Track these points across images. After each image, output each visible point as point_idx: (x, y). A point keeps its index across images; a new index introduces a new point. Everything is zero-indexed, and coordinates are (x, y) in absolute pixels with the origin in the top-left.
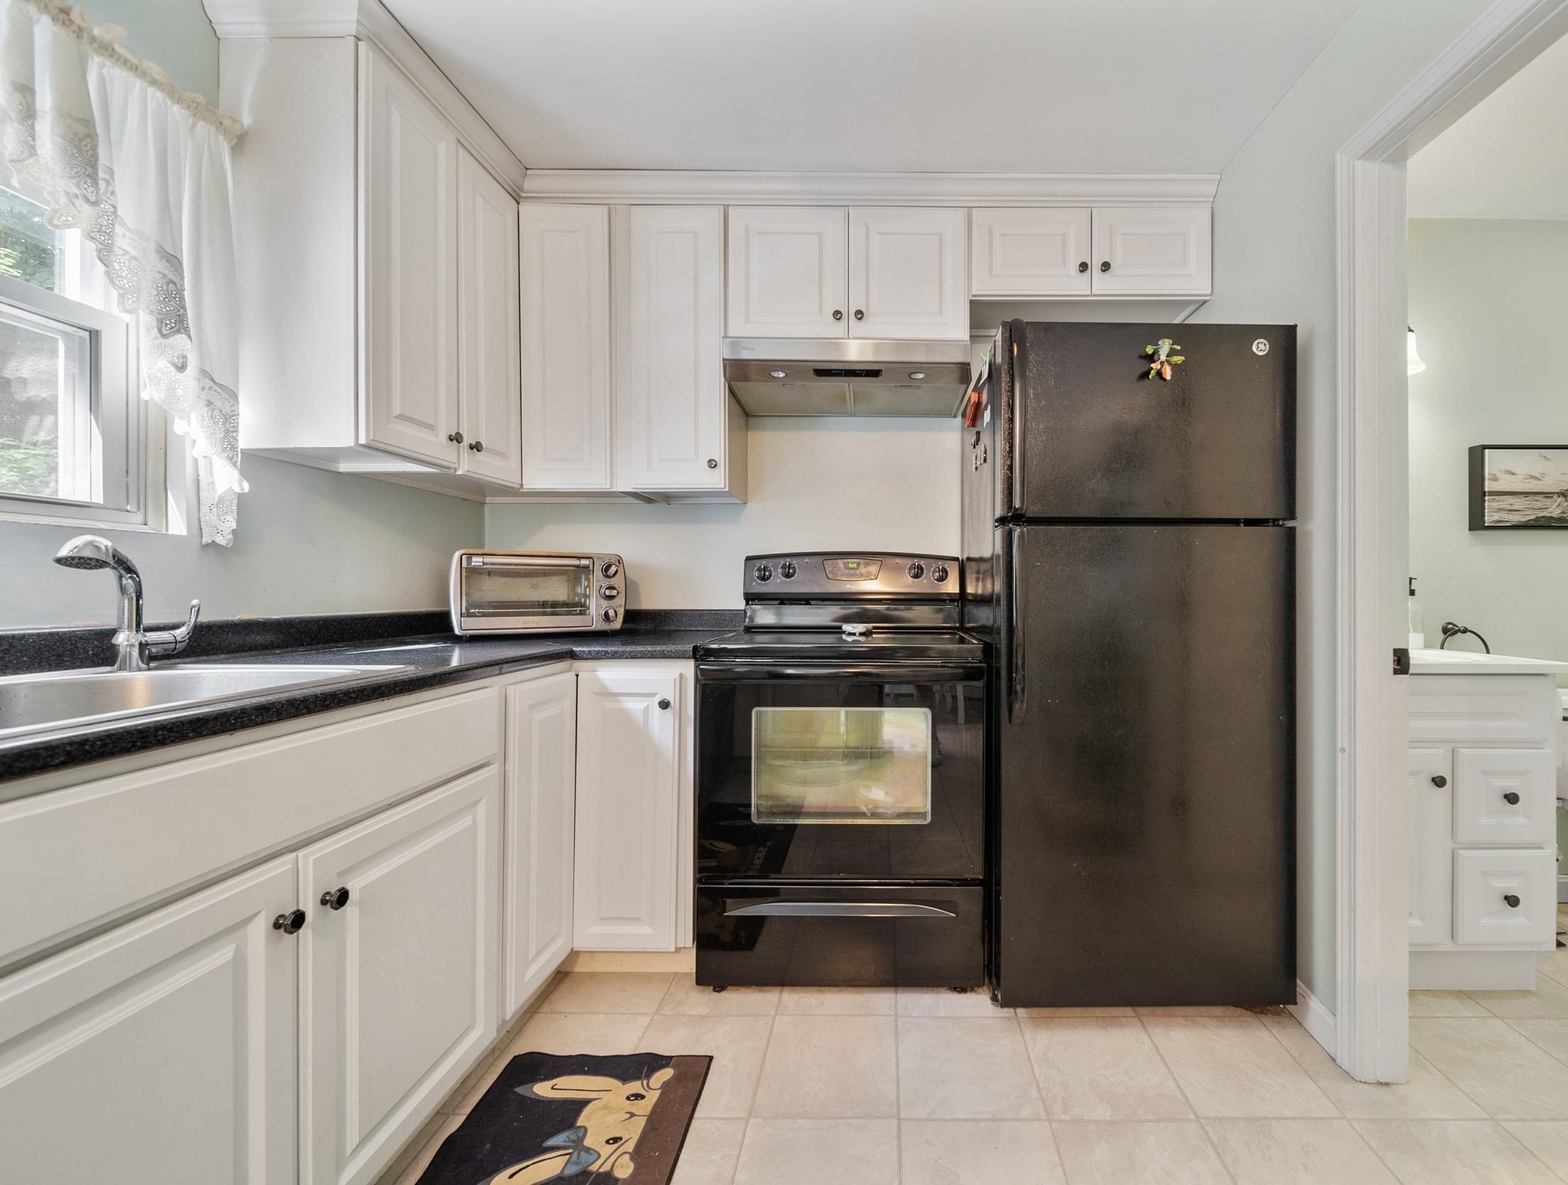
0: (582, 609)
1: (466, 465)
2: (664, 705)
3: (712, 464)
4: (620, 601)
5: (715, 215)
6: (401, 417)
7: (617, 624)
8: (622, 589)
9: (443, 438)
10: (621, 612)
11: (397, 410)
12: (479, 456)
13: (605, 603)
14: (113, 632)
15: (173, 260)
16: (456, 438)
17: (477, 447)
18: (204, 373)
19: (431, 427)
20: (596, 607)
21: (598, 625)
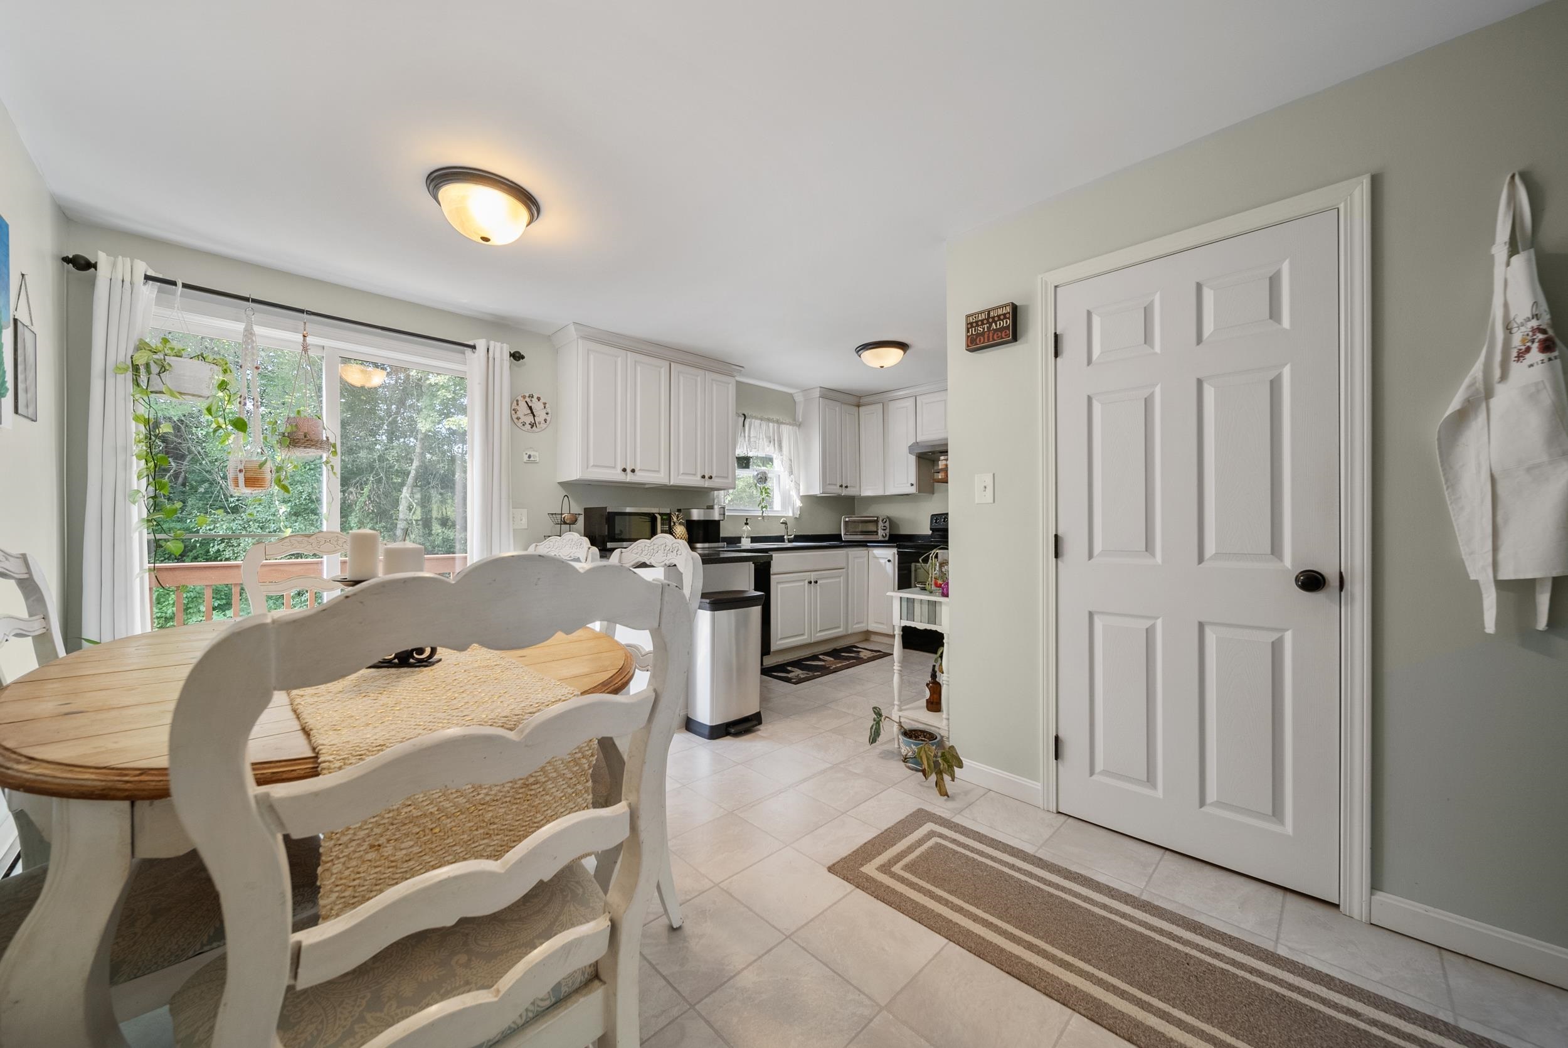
0: (876, 533)
1: (844, 492)
2: (889, 561)
3: (912, 485)
4: (888, 531)
5: (913, 399)
6: (829, 484)
7: (887, 539)
8: (888, 527)
9: (838, 486)
10: (888, 534)
11: (828, 483)
12: (848, 489)
13: (883, 531)
14: (784, 536)
15: (791, 460)
16: (841, 486)
17: (846, 487)
18: (795, 481)
19: (835, 485)
20: (881, 532)
21: (881, 538)
